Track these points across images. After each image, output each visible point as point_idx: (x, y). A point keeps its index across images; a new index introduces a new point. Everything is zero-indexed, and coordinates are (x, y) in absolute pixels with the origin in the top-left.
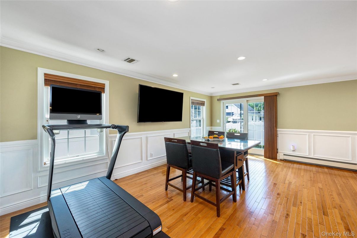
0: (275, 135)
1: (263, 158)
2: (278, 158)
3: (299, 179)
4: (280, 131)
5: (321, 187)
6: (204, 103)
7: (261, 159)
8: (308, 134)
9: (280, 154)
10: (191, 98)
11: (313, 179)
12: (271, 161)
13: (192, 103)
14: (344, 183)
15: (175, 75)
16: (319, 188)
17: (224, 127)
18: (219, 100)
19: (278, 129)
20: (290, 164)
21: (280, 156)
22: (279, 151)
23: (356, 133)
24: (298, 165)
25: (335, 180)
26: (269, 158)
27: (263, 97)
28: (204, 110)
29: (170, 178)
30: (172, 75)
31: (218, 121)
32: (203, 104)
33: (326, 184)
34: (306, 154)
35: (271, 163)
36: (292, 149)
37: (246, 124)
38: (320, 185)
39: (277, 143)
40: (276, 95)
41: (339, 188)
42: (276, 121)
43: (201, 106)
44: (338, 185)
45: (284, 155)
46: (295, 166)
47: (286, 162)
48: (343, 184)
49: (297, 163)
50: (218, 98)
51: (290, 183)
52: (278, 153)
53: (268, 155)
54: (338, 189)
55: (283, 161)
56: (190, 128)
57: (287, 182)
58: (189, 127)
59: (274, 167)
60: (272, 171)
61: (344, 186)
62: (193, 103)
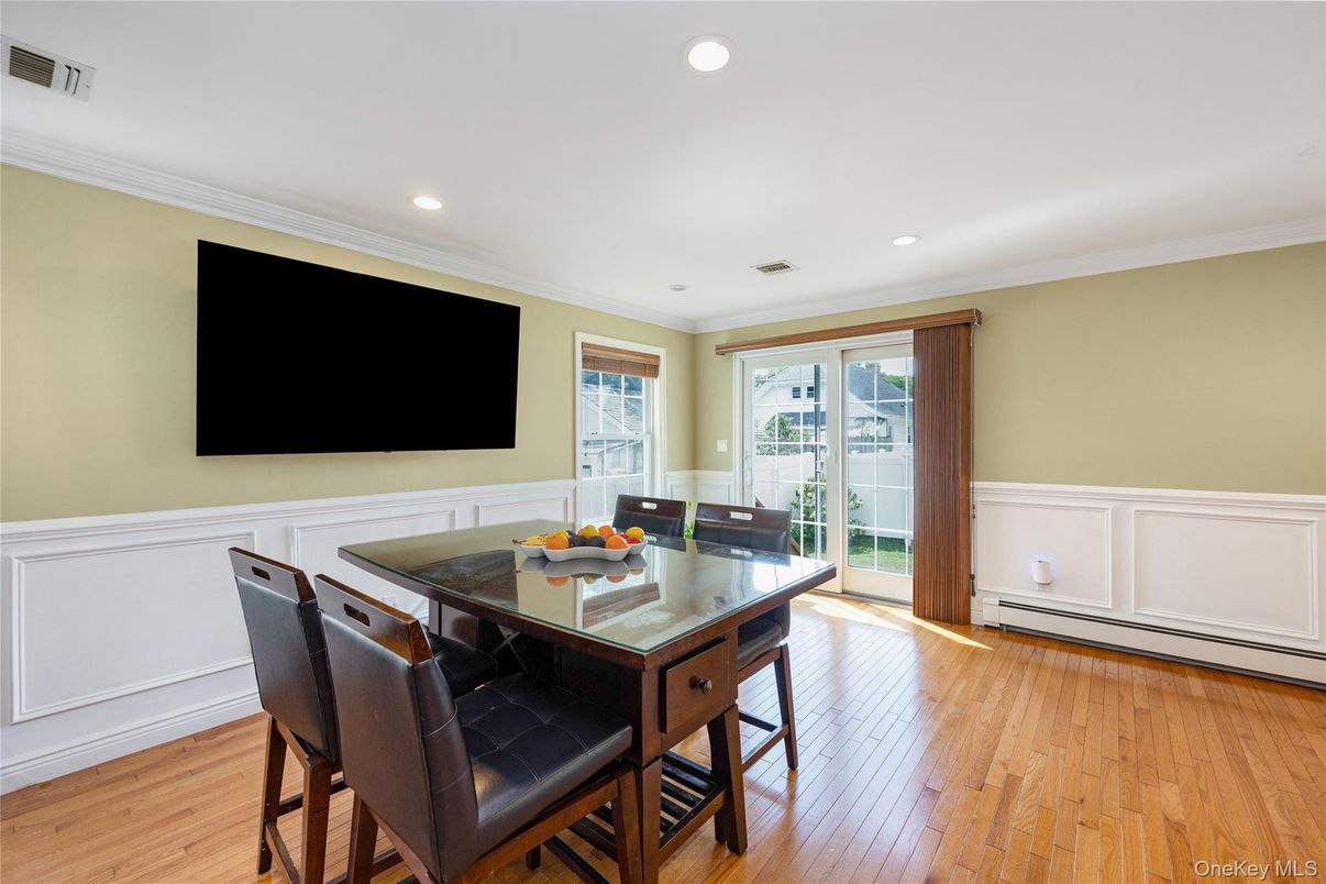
0: (962, 510)
1: (907, 615)
2: (975, 619)
3: (1062, 751)
4: (985, 491)
5: (1178, 815)
6: (652, 361)
7: (898, 621)
8: (1110, 506)
9: (985, 600)
10: (581, 337)
11: (1131, 754)
12: (939, 636)
13: (585, 359)
14: (1294, 776)
15: (428, 203)
16: (1167, 819)
17: (747, 473)
18: (722, 350)
19: (977, 485)
20: (1029, 649)
21: (985, 610)
22: (980, 585)
23: (1323, 505)
24: (1064, 656)
25: (1249, 756)
26: (934, 619)
27: (909, 335)
28: (658, 392)
29: (283, 798)
30: (410, 200)
31: (722, 446)
32: (650, 367)
33: (1202, 787)
34: (1104, 606)
35: (938, 644)
36: (1038, 578)
37: (837, 460)
38: (1170, 798)
39: (969, 548)
40: (968, 324)
41: (1279, 822)
42: (968, 447)
43: (643, 379)
44: (1265, 795)
45: (1002, 604)
46: (1053, 656)
47: (1008, 639)
48: (1292, 787)
49: (1057, 645)
50: (723, 341)
51: (1012, 782)
52: (974, 594)
53: (929, 603)
54: (1271, 830)
55: (997, 635)
56: (574, 477)
57: (995, 778)
58: (571, 474)
59: (946, 667)
60: (930, 699)
61: (1301, 800)
62: (588, 361)
